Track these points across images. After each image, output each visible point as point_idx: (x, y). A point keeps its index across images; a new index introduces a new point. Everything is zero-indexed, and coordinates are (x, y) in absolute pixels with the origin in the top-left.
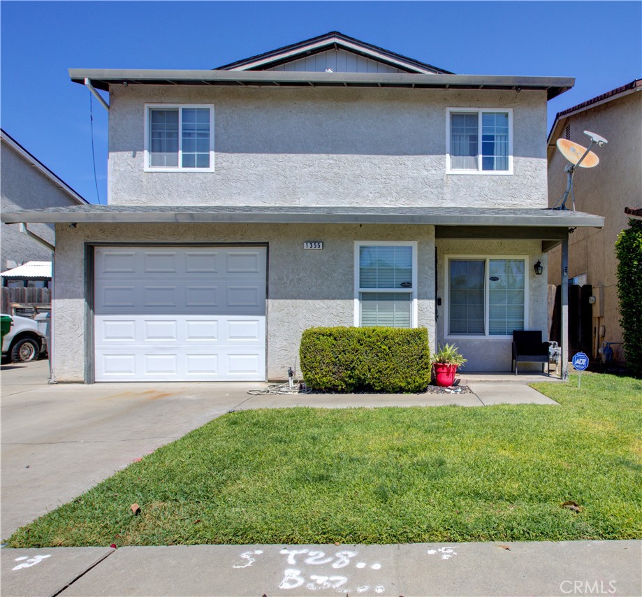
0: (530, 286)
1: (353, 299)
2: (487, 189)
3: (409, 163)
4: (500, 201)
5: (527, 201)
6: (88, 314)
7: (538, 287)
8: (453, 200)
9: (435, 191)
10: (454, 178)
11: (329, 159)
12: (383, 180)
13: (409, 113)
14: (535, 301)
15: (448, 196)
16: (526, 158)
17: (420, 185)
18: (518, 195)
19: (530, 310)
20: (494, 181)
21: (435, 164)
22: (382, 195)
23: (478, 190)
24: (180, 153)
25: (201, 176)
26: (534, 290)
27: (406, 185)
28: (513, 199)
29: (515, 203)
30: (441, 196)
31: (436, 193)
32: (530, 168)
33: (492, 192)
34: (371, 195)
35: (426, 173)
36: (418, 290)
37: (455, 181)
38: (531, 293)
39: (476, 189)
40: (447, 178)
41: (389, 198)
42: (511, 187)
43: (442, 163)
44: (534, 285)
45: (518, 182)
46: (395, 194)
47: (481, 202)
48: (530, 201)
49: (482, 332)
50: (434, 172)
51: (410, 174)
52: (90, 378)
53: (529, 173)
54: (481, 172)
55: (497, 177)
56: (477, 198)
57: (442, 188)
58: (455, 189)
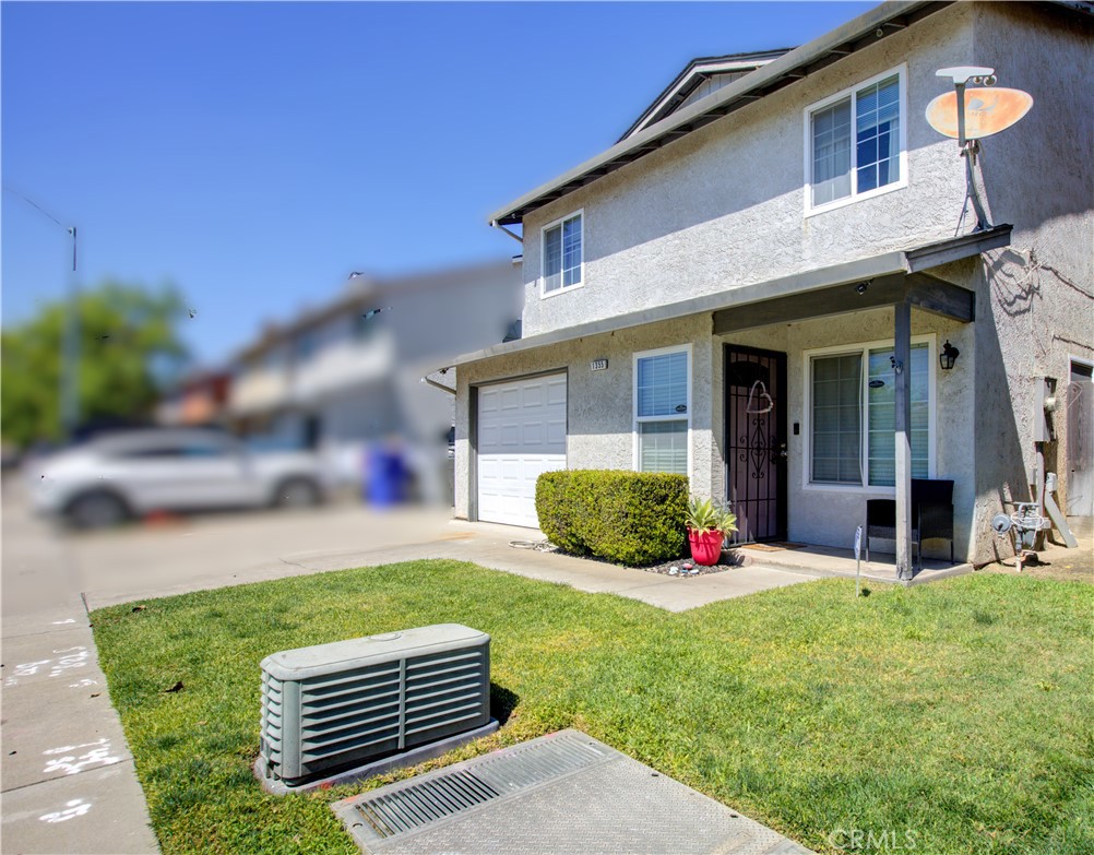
0: (940, 393)
1: (631, 432)
2: (864, 225)
3: (758, 216)
4: (885, 242)
5: (933, 228)
6: (470, 454)
7: (955, 394)
8: (814, 259)
9: (790, 250)
10: (817, 219)
11: (675, 239)
12: (729, 252)
13: (757, 139)
14: (950, 421)
15: (807, 254)
16: (931, 147)
17: (772, 245)
18: (917, 222)
19: (939, 439)
20: (875, 208)
21: (790, 207)
22: (728, 274)
23: (851, 231)
24: (562, 271)
25: (575, 293)
26: (947, 399)
27: (755, 251)
28: (908, 231)
29: (912, 237)
30: (798, 256)
31: (791, 252)
32: (938, 163)
33: (873, 229)
34: (716, 277)
35: (778, 224)
36: (693, 415)
37: (818, 225)
38: (942, 406)
39: (848, 229)
40: (806, 224)
41: (736, 276)
42: (904, 210)
43: (799, 201)
44: (947, 390)
45: (917, 198)
46: (742, 268)
47: (855, 250)
48: (940, 227)
49: (857, 480)
50: (789, 220)
51: (760, 233)
52: (473, 515)
53: (937, 174)
54: (855, 197)
55: (881, 198)
56: (850, 245)
57: (799, 243)
58: (817, 238)
